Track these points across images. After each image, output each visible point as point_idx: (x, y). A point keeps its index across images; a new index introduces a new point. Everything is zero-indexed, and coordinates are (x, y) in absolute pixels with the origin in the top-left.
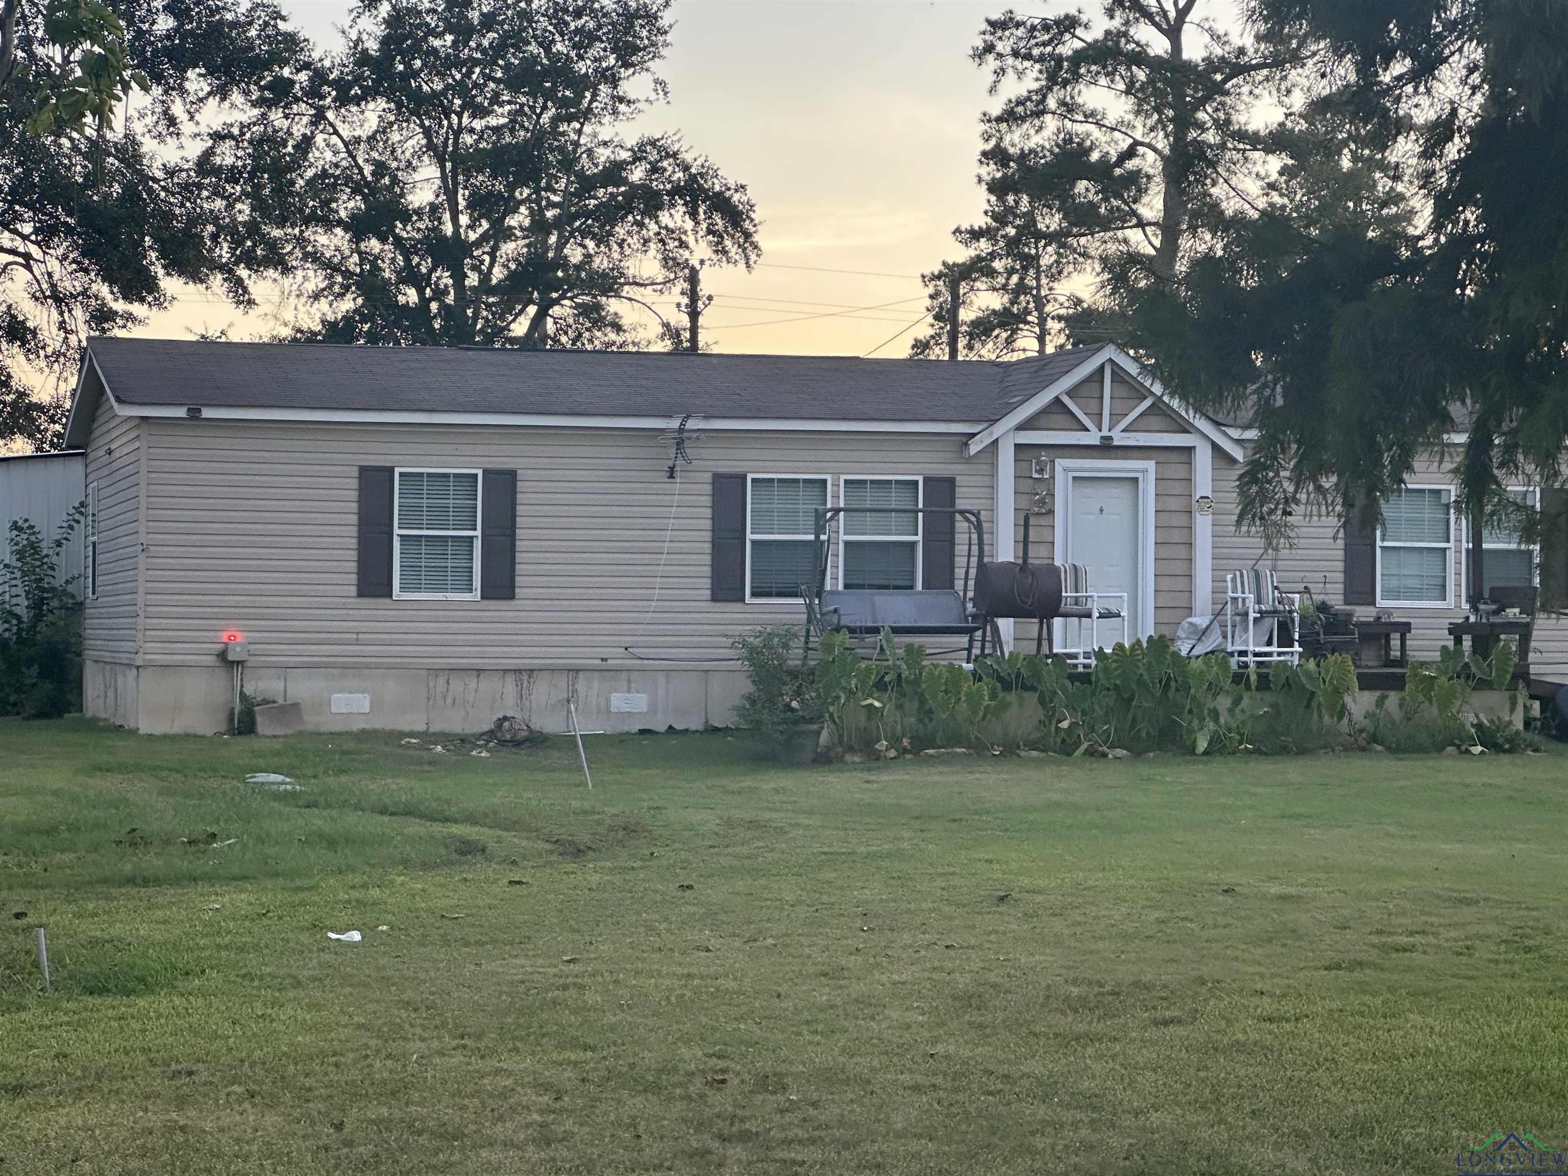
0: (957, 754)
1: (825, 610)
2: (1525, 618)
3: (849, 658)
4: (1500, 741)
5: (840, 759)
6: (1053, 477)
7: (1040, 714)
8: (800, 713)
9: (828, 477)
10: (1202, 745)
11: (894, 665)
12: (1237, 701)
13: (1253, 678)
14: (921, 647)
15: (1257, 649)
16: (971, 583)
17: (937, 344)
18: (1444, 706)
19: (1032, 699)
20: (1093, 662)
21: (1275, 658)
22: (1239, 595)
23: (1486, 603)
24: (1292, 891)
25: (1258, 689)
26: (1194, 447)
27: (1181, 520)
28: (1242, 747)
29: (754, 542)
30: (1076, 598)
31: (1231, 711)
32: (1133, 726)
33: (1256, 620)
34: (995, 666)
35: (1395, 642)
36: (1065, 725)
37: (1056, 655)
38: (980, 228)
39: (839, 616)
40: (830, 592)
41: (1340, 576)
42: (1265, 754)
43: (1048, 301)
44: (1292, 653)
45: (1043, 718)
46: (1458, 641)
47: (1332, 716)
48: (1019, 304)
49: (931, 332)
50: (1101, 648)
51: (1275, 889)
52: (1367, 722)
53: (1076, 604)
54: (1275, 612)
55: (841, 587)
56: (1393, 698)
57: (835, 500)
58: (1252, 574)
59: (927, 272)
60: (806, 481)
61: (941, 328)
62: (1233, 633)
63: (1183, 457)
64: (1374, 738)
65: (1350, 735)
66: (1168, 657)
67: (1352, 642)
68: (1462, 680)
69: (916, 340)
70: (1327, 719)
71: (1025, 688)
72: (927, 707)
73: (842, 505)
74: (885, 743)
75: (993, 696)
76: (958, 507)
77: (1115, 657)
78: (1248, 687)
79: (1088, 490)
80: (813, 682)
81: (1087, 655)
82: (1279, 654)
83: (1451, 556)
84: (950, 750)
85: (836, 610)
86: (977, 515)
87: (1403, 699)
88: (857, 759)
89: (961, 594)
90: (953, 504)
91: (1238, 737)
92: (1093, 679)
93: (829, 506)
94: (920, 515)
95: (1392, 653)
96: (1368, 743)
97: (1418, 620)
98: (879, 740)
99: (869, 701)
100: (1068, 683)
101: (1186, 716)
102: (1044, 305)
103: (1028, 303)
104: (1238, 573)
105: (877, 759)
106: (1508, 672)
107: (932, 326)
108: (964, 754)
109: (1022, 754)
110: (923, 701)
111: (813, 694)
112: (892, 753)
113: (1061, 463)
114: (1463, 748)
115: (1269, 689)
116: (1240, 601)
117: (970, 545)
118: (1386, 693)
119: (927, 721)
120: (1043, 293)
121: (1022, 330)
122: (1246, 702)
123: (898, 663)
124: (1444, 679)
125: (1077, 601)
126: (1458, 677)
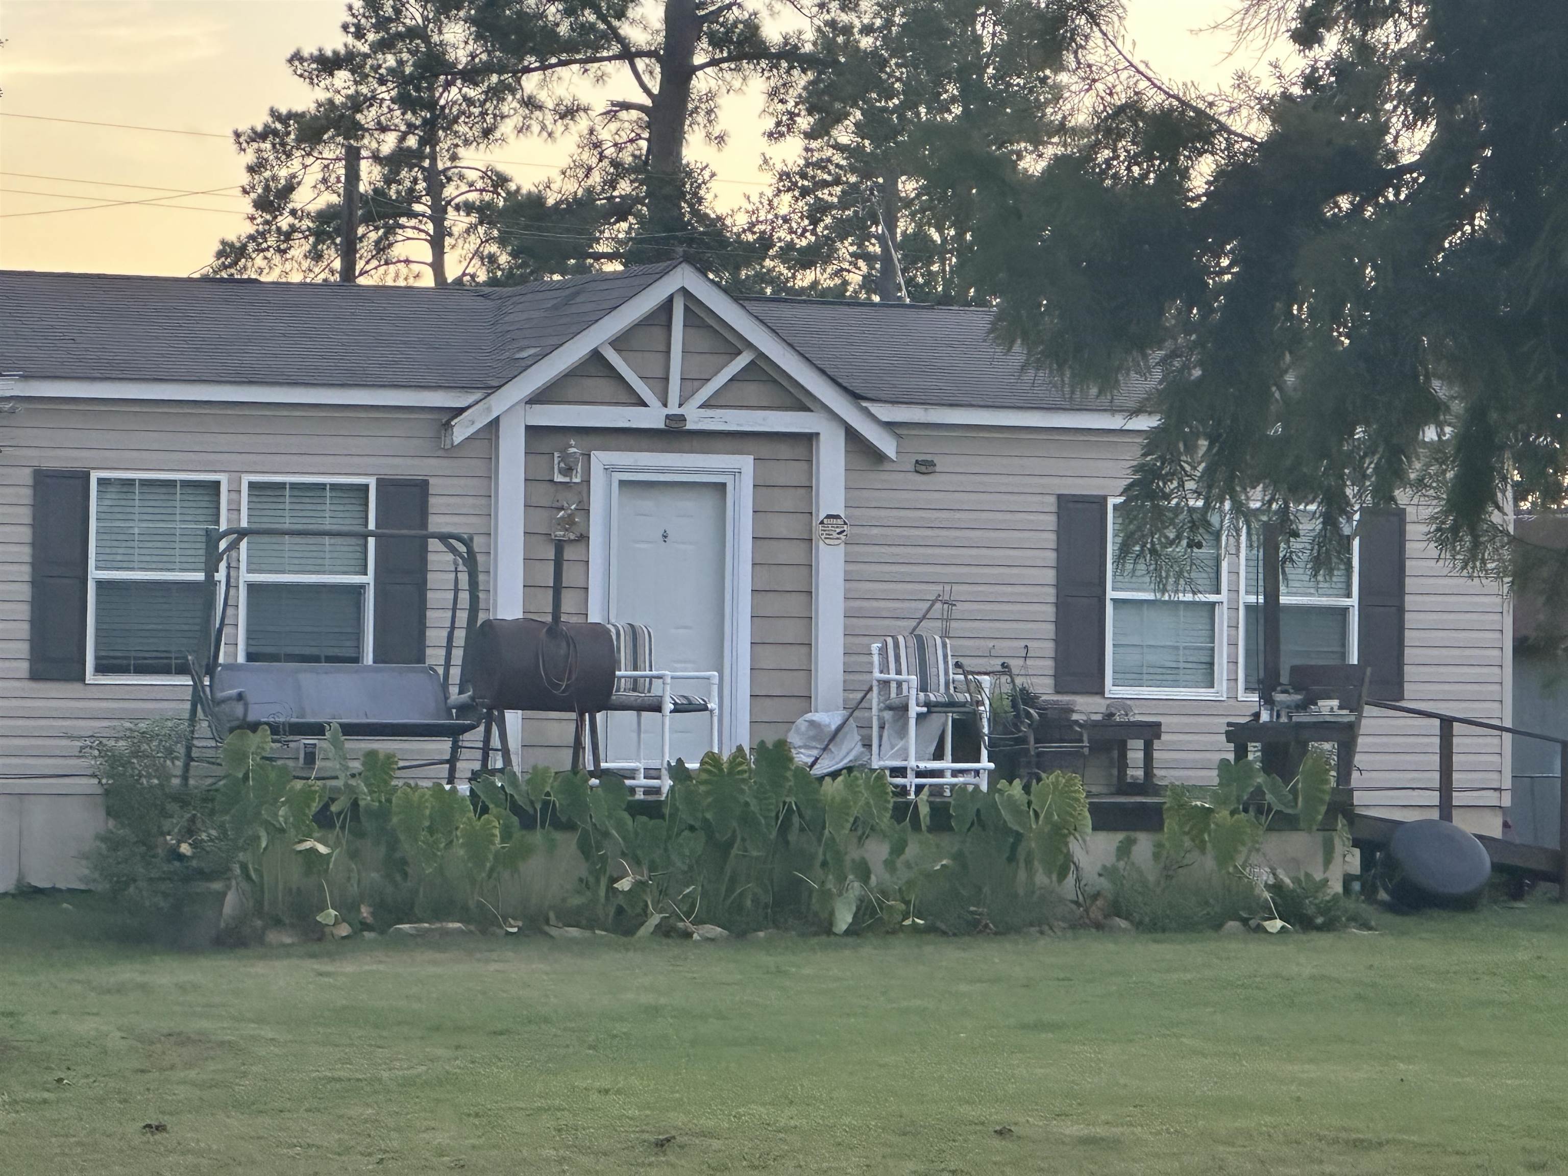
0: (446, 933)
1: (220, 695)
2: (1346, 716)
3: (273, 775)
4: (1311, 911)
5: (260, 939)
6: (587, 482)
7: (582, 870)
8: (194, 863)
9: (223, 478)
10: (844, 918)
11: (347, 785)
12: (898, 849)
13: (924, 810)
14: (390, 758)
15: (923, 765)
16: (458, 655)
17: (260, 250)
18: (1225, 857)
19: (568, 843)
20: (666, 783)
21: (948, 779)
22: (892, 676)
23: (1284, 692)
24: (1100, 1131)
25: (930, 830)
26: (818, 434)
27: (794, 553)
28: (908, 922)
29: (100, 584)
30: (635, 680)
31: (890, 865)
32: (730, 890)
33: (920, 716)
34: (509, 790)
35: (1135, 755)
36: (625, 885)
37: (607, 771)
38: (335, 53)
39: (246, 705)
40: (226, 667)
41: (1049, 648)
42: (944, 933)
43: (449, 180)
44: (977, 772)
45: (584, 874)
46: (1241, 752)
47: (1049, 874)
48: (399, 183)
49: (250, 229)
50: (680, 761)
51: (1073, 1129)
52: (1104, 884)
53: (634, 690)
54: (951, 704)
55: (241, 659)
56: (1144, 844)
57: (234, 515)
58: (913, 642)
59: (244, 127)
60: (186, 484)
61: (267, 222)
62: (881, 738)
63: (800, 451)
64: (1117, 909)
65: (1076, 903)
66: (789, 774)
67: (1077, 754)
68: (1252, 813)
69: (223, 243)
70: (1041, 878)
71: (558, 825)
72: (398, 855)
73: (244, 524)
74: (333, 912)
75: (507, 835)
76: (432, 528)
77: (704, 776)
78: (916, 825)
79: (647, 503)
80: (212, 813)
81: (651, 773)
82: (955, 773)
83: (1222, 617)
84: (438, 925)
85: (240, 697)
86: (468, 543)
87: (1159, 845)
88: (288, 940)
89: (441, 671)
90: (424, 524)
91: (903, 907)
92: (667, 811)
93: (223, 527)
94: (371, 541)
95: (1130, 772)
96: (1106, 917)
97: (1175, 720)
98: (322, 908)
99: (308, 845)
100: (626, 816)
101: (818, 871)
102: (443, 186)
103: (415, 181)
104: (890, 641)
105: (320, 939)
106: (1322, 801)
107: (252, 219)
108: (460, 931)
109: (554, 932)
110: (393, 844)
111: (214, 833)
112: (344, 930)
113: (600, 459)
114: (1253, 923)
115: (951, 829)
116: (893, 685)
117: (456, 590)
118: (1133, 835)
119: (398, 878)
120: (440, 166)
121: (403, 227)
122: (912, 850)
123: (353, 782)
124: (1225, 813)
125: (635, 684)
126: (1246, 810)
